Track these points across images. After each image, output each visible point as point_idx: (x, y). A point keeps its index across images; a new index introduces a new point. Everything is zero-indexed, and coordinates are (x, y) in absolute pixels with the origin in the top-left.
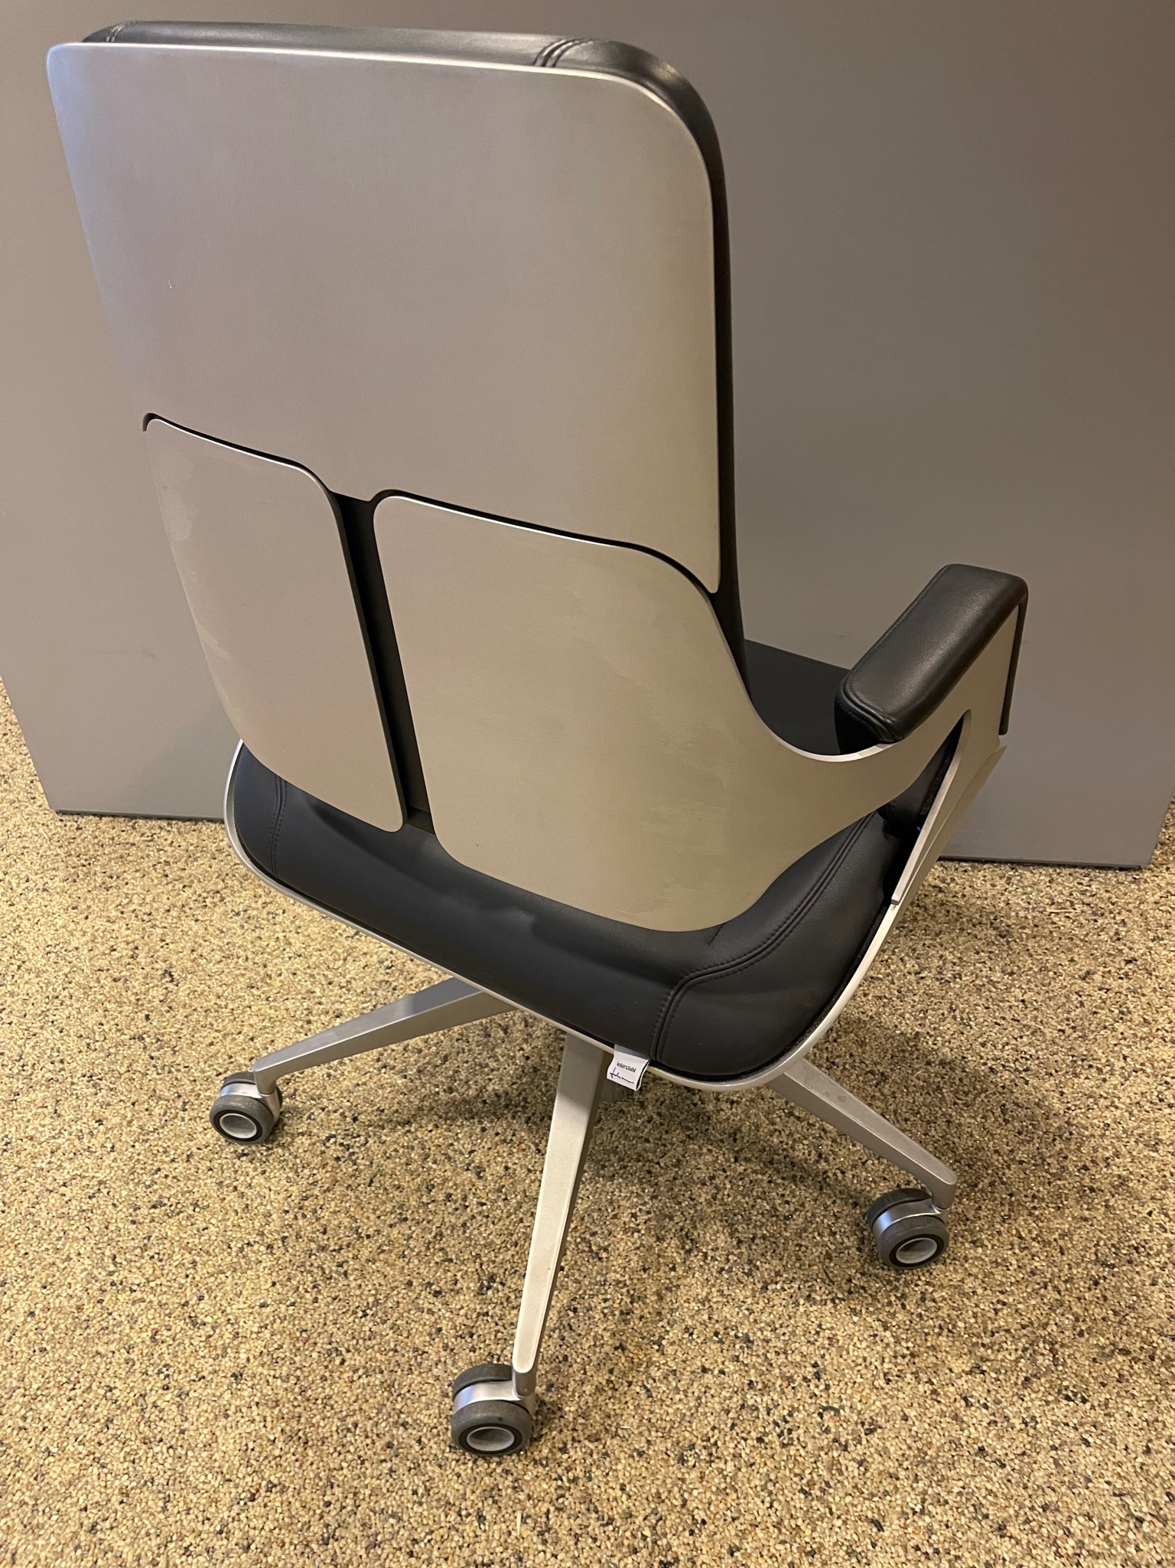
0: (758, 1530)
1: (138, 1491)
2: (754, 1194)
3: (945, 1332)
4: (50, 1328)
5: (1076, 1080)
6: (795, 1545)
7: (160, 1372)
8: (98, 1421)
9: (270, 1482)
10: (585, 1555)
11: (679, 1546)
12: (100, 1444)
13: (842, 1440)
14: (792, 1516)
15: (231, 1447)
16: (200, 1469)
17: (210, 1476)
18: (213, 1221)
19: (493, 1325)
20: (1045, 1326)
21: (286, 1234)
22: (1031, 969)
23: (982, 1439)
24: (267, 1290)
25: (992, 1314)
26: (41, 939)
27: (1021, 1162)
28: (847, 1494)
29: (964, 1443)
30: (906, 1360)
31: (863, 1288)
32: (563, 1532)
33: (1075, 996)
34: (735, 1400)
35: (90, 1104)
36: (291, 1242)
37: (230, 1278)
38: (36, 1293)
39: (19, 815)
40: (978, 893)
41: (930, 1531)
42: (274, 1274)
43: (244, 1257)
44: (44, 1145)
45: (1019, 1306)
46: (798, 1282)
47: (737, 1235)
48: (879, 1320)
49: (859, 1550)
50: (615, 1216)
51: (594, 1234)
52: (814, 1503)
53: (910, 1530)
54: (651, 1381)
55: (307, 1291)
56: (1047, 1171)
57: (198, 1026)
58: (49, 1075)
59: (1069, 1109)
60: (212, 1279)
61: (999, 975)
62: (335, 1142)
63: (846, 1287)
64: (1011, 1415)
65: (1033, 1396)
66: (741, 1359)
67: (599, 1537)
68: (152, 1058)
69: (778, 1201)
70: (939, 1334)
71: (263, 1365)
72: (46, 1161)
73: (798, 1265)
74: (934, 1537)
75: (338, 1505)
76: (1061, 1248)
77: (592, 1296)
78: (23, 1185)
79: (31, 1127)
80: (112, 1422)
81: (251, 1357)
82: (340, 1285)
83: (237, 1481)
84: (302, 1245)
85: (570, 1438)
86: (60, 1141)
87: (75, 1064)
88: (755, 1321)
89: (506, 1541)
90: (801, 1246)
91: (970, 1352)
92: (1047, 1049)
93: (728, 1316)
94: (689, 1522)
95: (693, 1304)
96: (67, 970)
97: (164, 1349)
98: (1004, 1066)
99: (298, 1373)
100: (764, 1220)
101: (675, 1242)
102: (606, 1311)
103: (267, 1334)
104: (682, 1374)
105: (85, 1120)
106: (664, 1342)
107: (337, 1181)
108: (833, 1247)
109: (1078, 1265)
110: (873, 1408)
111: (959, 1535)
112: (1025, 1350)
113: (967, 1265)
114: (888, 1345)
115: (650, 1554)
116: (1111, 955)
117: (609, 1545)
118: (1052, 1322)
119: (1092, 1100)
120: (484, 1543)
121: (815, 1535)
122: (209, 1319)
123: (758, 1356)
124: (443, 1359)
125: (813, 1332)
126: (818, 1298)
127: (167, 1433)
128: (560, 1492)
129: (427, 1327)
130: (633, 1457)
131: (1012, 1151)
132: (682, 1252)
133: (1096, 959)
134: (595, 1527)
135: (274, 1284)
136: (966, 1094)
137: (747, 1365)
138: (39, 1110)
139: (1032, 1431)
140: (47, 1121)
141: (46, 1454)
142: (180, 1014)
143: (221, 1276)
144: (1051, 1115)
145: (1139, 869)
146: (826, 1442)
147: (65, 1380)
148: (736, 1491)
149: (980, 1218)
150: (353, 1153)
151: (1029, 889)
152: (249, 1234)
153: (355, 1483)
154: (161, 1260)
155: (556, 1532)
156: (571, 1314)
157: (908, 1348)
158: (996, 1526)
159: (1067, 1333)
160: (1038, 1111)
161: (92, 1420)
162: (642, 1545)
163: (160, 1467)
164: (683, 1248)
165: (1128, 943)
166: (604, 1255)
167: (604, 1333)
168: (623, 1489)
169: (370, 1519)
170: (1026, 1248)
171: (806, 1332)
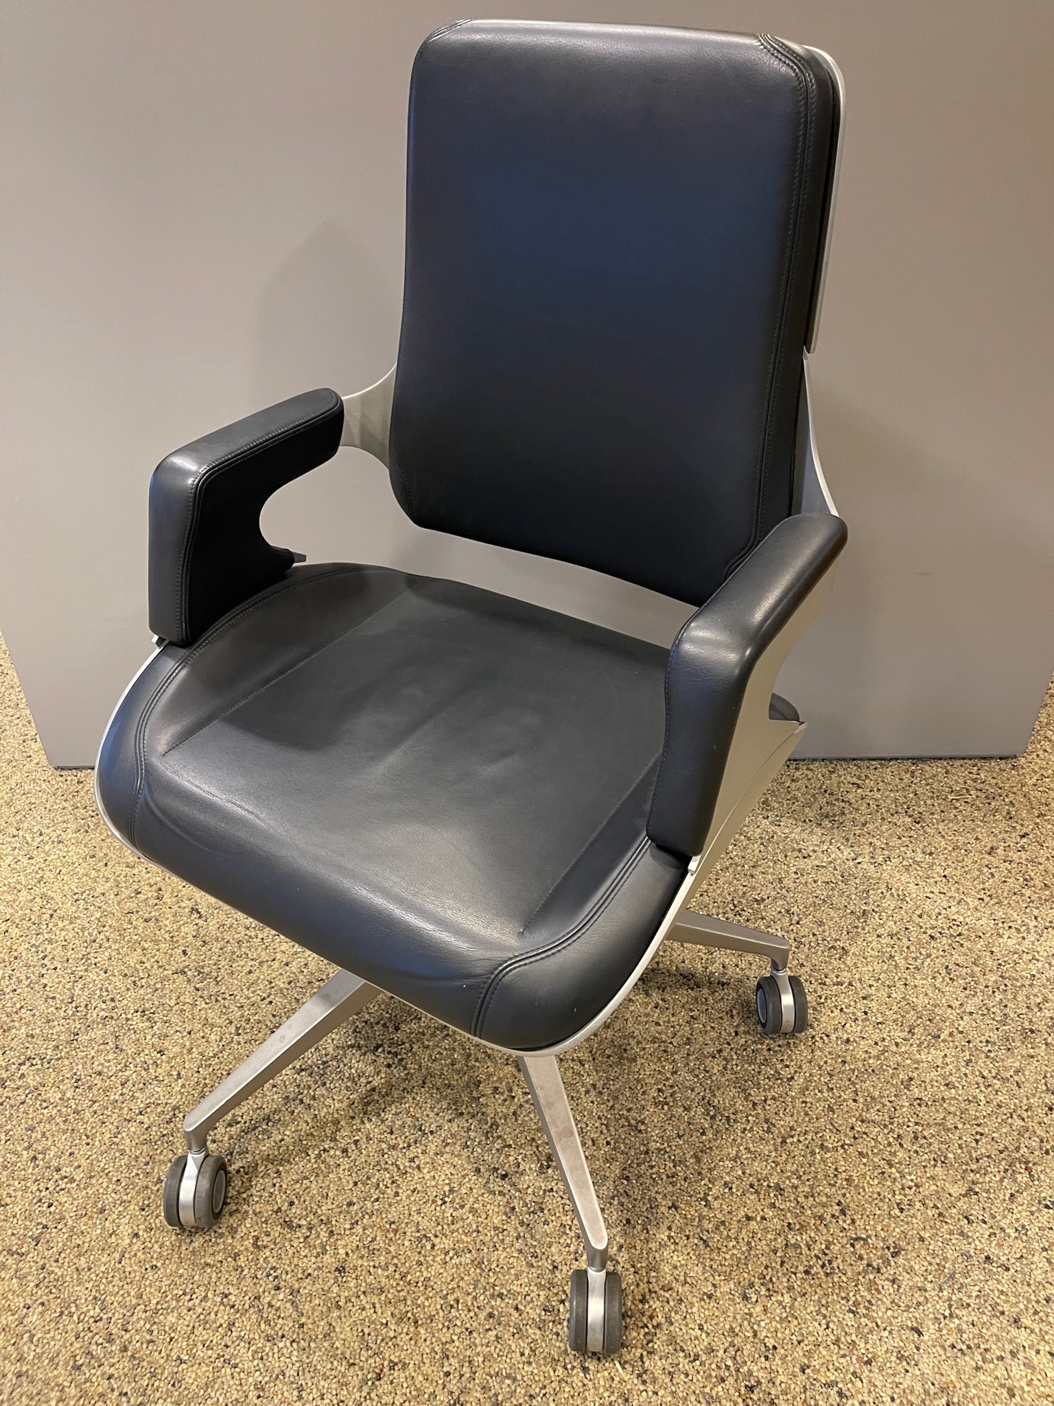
0: (821, 1348)
1: (272, 1384)
2: (758, 1061)
3: (939, 1164)
4: (156, 1246)
5: (1001, 940)
6: (854, 1358)
7: (268, 1275)
8: (221, 1325)
9: (391, 1361)
10: (681, 1389)
11: (758, 1371)
12: (227, 1346)
13: (875, 1264)
14: (846, 1334)
15: (349, 1334)
16: (324, 1358)
17: (335, 1363)
18: (287, 1133)
19: (559, 1199)
20: (1018, 1149)
21: (357, 1138)
22: (946, 849)
23: (987, 1249)
24: (351, 1189)
25: (974, 1144)
26: (66, 888)
27: (971, 1013)
28: (888, 1309)
29: (973, 1254)
30: (913, 1190)
31: (865, 1133)
32: (658, 1373)
33: (986, 869)
34: (779, 1240)
35: (149, 1037)
36: (363, 1144)
37: (314, 1182)
38: (136, 1216)
39: (18, 773)
40: (890, 787)
41: (960, 1331)
42: (354, 1175)
43: (323, 1162)
44: (112, 1078)
45: (994, 1135)
46: (811, 1134)
47: (751, 1098)
48: (884, 1159)
49: (906, 1354)
50: (644, 1093)
51: (629, 1110)
52: (862, 1320)
53: (944, 1332)
54: (706, 1233)
55: (387, 1187)
56: (994, 1019)
57: (235, 957)
58: (102, 1014)
59: (1000, 965)
60: (298, 1186)
61: (921, 856)
62: (384, 1050)
63: (851, 1134)
64: (1006, 1227)
65: (1020, 1208)
66: (777, 1205)
67: (690, 1373)
68: (198, 990)
69: (779, 1066)
70: (935, 1166)
71: (362, 1257)
72: (118, 1094)
73: (807, 1119)
74: (964, 1335)
75: (457, 1374)
76: (1017, 1082)
77: (639, 1165)
78: (101, 1117)
79: (96, 1063)
80: (234, 1324)
81: (350, 1252)
82: (416, 1178)
83: (361, 1364)
84: (373, 1147)
85: (647, 1290)
86: (127, 1073)
87: (125, 1002)
88: (782, 1171)
89: (611, 1386)
90: (806, 1103)
91: (963, 1178)
92: (972, 915)
93: (759, 1169)
94: (763, 1349)
95: (728, 1162)
96: (98, 915)
97: (268, 1253)
98: (941, 933)
99: (395, 1261)
100: (771, 1083)
101: (701, 1110)
102: (654, 1176)
103: (359, 1229)
104: (730, 1224)
105: (147, 1052)
106: (710, 1198)
107: (393, 1086)
108: (833, 1101)
109: (1034, 1095)
110: (894, 1234)
111: (984, 1331)
112: (1006, 1171)
113: (945, 1105)
114: (895, 1179)
115: (736, 1381)
116: (1008, 831)
117: (700, 1378)
118: (1022, 1145)
119: (1016, 956)
120: (592, 1391)
121: (868, 1346)
122: (303, 1222)
123: (790, 1201)
124: (522, 1235)
125: (832, 1175)
126: (830, 1146)
127: (287, 1329)
128: (649, 1338)
129: (501, 1207)
130: (704, 1300)
131: (961, 1005)
132: (708, 1118)
133: (995, 836)
134: (684, 1364)
135: (356, 1184)
136: (915, 959)
137: (782, 1210)
138: (101, 1047)
139: (1024, 1238)
140: (111, 1057)
141: (179, 1361)
142: (216, 947)
143: (305, 1182)
144: (987, 972)
145: (1016, 757)
146: (861, 1268)
147: (181, 1293)
148: (796, 1318)
149: (948, 1065)
150: (402, 1060)
151: (931, 780)
152: (323, 1141)
153: (468, 1353)
154: (247, 1174)
155: (652, 1373)
156: (625, 1182)
157: (912, 1180)
158: (1012, 1320)
159: (1036, 1153)
160: (977, 969)
161: (214, 1325)
162: (727, 1374)
163: (287, 1360)
164: (708, 1115)
165: (1020, 822)
166: (643, 1128)
167: (657, 1196)
168: (701, 1329)
169: (488, 1382)
170: (990, 1085)
171: (827, 1176)
